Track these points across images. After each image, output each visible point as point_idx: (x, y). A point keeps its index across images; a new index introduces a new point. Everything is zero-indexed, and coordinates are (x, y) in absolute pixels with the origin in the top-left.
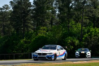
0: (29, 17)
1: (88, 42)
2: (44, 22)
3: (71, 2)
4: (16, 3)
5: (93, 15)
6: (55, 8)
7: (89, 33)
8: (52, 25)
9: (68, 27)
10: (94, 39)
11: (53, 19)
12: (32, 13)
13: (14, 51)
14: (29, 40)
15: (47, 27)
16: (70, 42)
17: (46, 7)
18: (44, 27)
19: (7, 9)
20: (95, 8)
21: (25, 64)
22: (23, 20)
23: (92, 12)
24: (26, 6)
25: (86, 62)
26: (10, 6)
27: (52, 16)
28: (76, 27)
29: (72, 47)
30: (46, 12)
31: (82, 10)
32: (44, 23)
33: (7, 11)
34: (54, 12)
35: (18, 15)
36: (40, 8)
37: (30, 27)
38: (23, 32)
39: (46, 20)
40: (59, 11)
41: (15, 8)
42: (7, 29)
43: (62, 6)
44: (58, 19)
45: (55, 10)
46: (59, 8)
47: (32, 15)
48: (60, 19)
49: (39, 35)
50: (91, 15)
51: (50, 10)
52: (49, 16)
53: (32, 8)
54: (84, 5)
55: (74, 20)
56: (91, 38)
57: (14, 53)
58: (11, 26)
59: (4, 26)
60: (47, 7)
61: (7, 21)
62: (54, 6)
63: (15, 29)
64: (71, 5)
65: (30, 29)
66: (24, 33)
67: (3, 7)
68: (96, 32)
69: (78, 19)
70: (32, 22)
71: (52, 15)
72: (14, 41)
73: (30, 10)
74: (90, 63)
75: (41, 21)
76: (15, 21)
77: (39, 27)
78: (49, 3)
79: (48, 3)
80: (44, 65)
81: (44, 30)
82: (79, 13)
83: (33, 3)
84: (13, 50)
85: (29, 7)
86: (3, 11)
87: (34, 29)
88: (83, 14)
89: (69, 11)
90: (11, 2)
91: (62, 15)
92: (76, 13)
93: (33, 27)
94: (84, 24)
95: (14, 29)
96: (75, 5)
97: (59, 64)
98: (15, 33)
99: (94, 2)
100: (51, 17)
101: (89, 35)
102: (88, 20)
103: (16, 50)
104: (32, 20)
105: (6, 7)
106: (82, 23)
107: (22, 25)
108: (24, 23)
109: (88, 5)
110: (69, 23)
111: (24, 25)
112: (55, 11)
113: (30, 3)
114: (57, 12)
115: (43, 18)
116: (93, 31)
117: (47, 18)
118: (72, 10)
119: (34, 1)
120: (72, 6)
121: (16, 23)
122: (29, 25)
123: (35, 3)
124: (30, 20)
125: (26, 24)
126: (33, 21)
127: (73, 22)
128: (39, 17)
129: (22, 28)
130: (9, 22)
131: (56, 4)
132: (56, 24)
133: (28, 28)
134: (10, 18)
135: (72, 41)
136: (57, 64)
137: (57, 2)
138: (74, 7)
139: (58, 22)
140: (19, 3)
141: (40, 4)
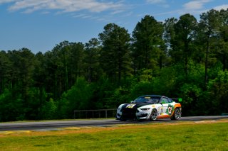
0: (127, 55)
1: (215, 91)
2: (149, 62)
3: (189, 33)
4: (108, 35)
5: (222, 51)
6: (166, 41)
7: (216, 79)
8: (161, 67)
9: (186, 69)
10: (225, 86)
11: (162, 58)
12: (131, 49)
13: (105, 106)
14: (127, 90)
15: (153, 70)
16: (188, 92)
17: (151, 41)
18: (149, 71)
19: (95, 44)
20: (226, 40)
22: (117, 60)
23: (221, 46)
24: (122, 40)
25: (214, 121)
26: (99, 40)
27: (161, 53)
28: (196, 69)
29: (192, 99)
30: (151, 48)
31: (205, 44)
32: (149, 64)
33: (95, 47)
34: (163, 48)
35: (110, 53)
36: (144, 42)
37: (129, 70)
39: (152, 60)
40: (171, 46)
41: (107, 43)
42: (96, 74)
43: (175, 38)
44: (169, 58)
45: (166, 44)
46: (172, 42)
47: (131, 52)
48: (172, 57)
49: (144, 82)
50: (219, 51)
51: (158, 44)
52: (156, 53)
53: (131, 42)
54: (208, 37)
55: (194, 59)
56: (220, 85)
57: (106, 108)
58: (100, 69)
59: (91, 69)
60: (153, 40)
61: (96, 62)
62: (163, 38)
63: (107, 73)
64: (189, 36)
65: (128, 73)
66: (120, 78)
67: (90, 41)
68: (226, 76)
69: (200, 58)
70: (132, 62)
71: (160, 51)
72: (105, 92)
73: (128, 45)
75: (144, 61)
76: (108, 62)
77: (142, 71)
78: (157, 34)
79: (154, 35)
81: (149, 73)
82: (201, 49)
83: (133, 36)
84: (104, 104)
85: (126, 41)
86: (90, 47)
87: (134, 73)
88: (207, 50)
89: (186, 45)
90: (101, 35)
91: (175, 52)
92: (197, 48)
93: (133, 70)
94: (209, 64)
95: (105, 73)
96: (195, 36)
99: (224, 32)
100: (159, 55)
101: (217, 81)
102: (215, 59)
103: (109, 105)
104: (131, 59)
105: (94, 42)
106: (206, 63)
107: (117, 68)
108: (120, 64)
109: (215, 37)
110: (186, 64)
111: (119, 67)
112: (166, 47)
113: (129, 35)
114: (169, 48)
115: (147, 58)
116: (222, 76)
117: (154, 57)
118: (190, 44)
119: (134, 32)
120: (190, 38)
121: (108, 65)
122: (128, 67)
123: (135, 34)
124: (128, 60)
125: (123, 66)
127: (191, 62)
128: (141, 56)
129: (117, 73)
130: (98, 63)
131: (166, 36)
132: (167, 65)
134: (100, 57)
135: (191, 90)
137: (168, 32)
138: (193, 39)
139: (170, 63)
140: (113, 36)
141: (144, 36)
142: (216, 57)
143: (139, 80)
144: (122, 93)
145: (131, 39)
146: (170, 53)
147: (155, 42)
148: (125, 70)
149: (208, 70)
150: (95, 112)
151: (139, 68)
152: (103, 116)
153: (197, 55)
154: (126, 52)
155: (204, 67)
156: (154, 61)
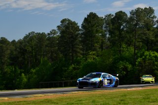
0: (77, 41)
2: (93, 46)
3: (122, 25)
4: (64, 27)
5: (146, 38)
6: (105, 31)
7: (143, 57)
8: (102, 49)
9: (120, 51)
10: (149, 63)
11: (103, 43)
12: (81, 37)
14: (78, 67)
15: (97, 52)
16: (122, 67)
17: (95, 31)
18: (94, 52)
19: (54, 34)
20: (149, 30)
21: (76, 92)
22: (71, 45)
23: (145, 34)
24: (74, 31)
25: (141, 88)
26: (57, 31)
27: (102, 40)
28: (127, 51)
29: (125, 73)
30: (95, 36)
31: (134, 33)
32: (94, 48)
33: (55, 36)
34: (104, 36)
36: (89, 32)
37: (79, 52)
38: (71, 58)
39: (96, 45)
40: (109, 34)
41: (62, 32)
42: (55, 55)
43: (112, 29)
44: (108, 43)
46: (110, 31)
47: (80, 39)
48: (110, 42)
49: (90, 60)
50: (144, 38)
51: (100, 33)
52: (98, 40)
53: (80, 32)
54: (136, 27)
55: (126, 43)
56: (145, 62)
57: (63, 80)
58: (59, 52)
59: (52, 52)
61: (55, 47)
62: (104, 29)
63: (63, 55)
64: (122, 27)
65: (79, 55)
67: (50, 32)
68: (150, 55)
69: (130, 42)
71: (101, 38)
73: (78, 34)
75: (90, 46)
76: (64, 46)
77: (89, 52)
78: (99, 26)
79: (97, 26)
80: (96, 92)
81: (94, 54)
82: (131, 36)
84: (62, 77)
85: (77, 31)
86: (51, 36)
87: (83, 54)
88: (135, 37)
89: (120, 34)
90: (58, 27)
91: (112, 39)
92: (128, 36)
93: (82, 52)
94: (137, 47)
96: (126, 27)
97: (112, 91)
98: (64, 59)
99: (147, 24)
100: (100, 41)
101: (143, 59)
103: (65, 78)
104: (80, 44)
105: (53, 32)
106: (135, 46)
108: (72, 48)
109: (141, 27)
110: (120, 47)
111: (72, 50)
113: (78, 27)
114: (108, 36)
115: (92, 43)
117: (97, 42)
118: (123, 32)
120: (123, 29)
121: (64, 49)
122: (78, 50)
123: (83, 26)
124: (78, 45)
125: (74, 49)
126: (82, 46)
127: (124, 46)
128: (87, 42)
129: (71, 54)
130: (57, 48)
131: (106, 27)
132: (107, 48)
134: (58, 43)
135: (124, 66)
137: (107, 24)
138: (125, 29)
139: (109, 46)
140: (67, 27)
141: (89, 27)
142: (142, 42)
143: (86, 59)
144: (74, 68)
145: (80, 30)
146: (109, 39)
147: (97, 31)
148: (76, 52)
149: (136, 51)
150: (55, 83)
151: (87, 50)
152: (61, 86)
153: (128, 41)
154: (77, 39)
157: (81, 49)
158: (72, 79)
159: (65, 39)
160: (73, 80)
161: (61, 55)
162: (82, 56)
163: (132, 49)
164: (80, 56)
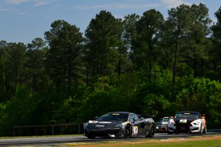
0: (77, 59)
2: (105, 67)
3: (153, 32)
4: (56, 34)
5: (194, 55)
6: (126, 42)
8: (119, 73)
9: (149, 76)
11: (121, 62)
12: (84, 52)
13: (52, 121)
14: (79, 101)
15: (110, 78)
16: (152, 104)
17: (108, 42)
18: (106, 78)
19: (39, 45)
20: (198, 42)
21: (74, 144)
22: (67, 65)
23: (193, 50)
24: (73, 41)
26: (44, 40)
27: (120, 57)
28: (162, 76)
29: (157, 112)
30: (108, 50)
31: (173, 46)
32: (106, 70)
33: (40, 48)
34: (123, 50)
36: (99, 43)
37: (81, 77)
38: (67, 86)
39: (109, 65)
40: (132, 48)
41: (53, 43)
42: (40, 81)
43: (138, 39)
44: (130, 63)
45: (125, 46)
46: (133, 43)
47: (83, 55)
48: (133, 62)
49: (97, 90)
50: (191, 55)
51: (117, 46)
52: (114, 57)
53: (83, 43)
54: (177, 37)
55: (160, 64)
57: (53, 123)
58: (46, 75)
59: (34, 75)
60: (110, 41)
61: (41, 67)
62: (123, 39)
63: (54, 81)
64: (154, 36)
65: (80, 81)
66: (69, 87)
67: (33, 42)
69: (167, 62)
70: (84, 68)
71: (119, 55)
72: (52, 103)
73: (80, 47)
74: (191, 142)
75: (99, 66)
76: (55, 66)
77: (97, 78)
78: (114, 34)
79: (112, 34)
80: (108, 145)
81: (106, 81)
82: (169, 52)
83: (86, 35)
84: (51, 118)
85: (77, 41)
86: (33, 49)
87: (87, 81)
88: (175, 54)
89: (151, 48)
90: (47, 33)
91: (137, 55)
92: (163, 51)
94: (177, 71)
95: (52, 81)
97: (134, 143)
98: (55, 87)
99: (196, 33)
100: (117, 59)
102: (184, 64)
103: (56, 119)
104: (83, 64)
105: (38, 42)
106: (174, 69)
107: (67, 75)
108: (70, 70)
109: (185, 37)
110: (150, 70)
111: (69, 74)
112: (125, 49)
113: (81, 34)
114: (129, 51)
115: (103, 62)
117: (111, 61)
119: (86, 31)
120: (156, 39)
121: (55, 71)
122: (79, 73)
123: (88, 33)
124: (80, 65)
125: (73, 72)
126: (87, 67)
128: (95, 60)
129: (67, 80)
130: (44, 69)
131: (126, 36)
132: (127, 71)
133: (78, 79)
134: (46, 61)
135: (156, 101)
136: (132, 143)
137: (128, 31)
138: (159, 40)
139: (130, 68)
140: (61, 35)
141: (99, 36)
142: (186, 62)
143: (93, 89)
144: (72, 104)
145: (84, 40)
146: (131, 57)
147: (112, 43)
148: (76, 76)
149: (177, 78)
150: (39, 128)
151: (94, 74)
153: (164, 59)
154: (78, 55)
155: (172, 74)
156: (111, 66)
157: (83, 72)
158: (68, 121)
159: (58, 54)
160: (70, 124)
161: (50, 82)
162: (85, 84)
163: (170, 74)
164: (81, 84)
